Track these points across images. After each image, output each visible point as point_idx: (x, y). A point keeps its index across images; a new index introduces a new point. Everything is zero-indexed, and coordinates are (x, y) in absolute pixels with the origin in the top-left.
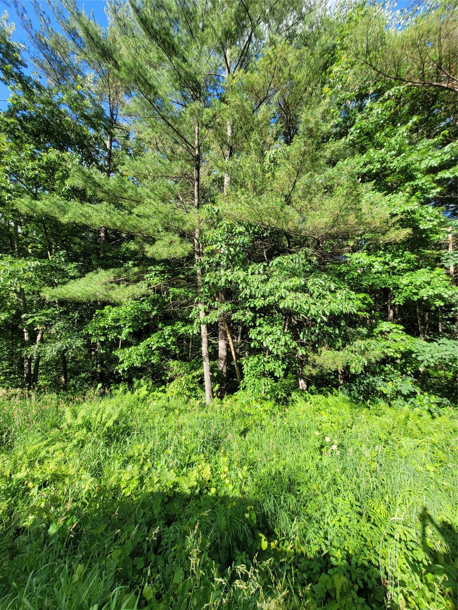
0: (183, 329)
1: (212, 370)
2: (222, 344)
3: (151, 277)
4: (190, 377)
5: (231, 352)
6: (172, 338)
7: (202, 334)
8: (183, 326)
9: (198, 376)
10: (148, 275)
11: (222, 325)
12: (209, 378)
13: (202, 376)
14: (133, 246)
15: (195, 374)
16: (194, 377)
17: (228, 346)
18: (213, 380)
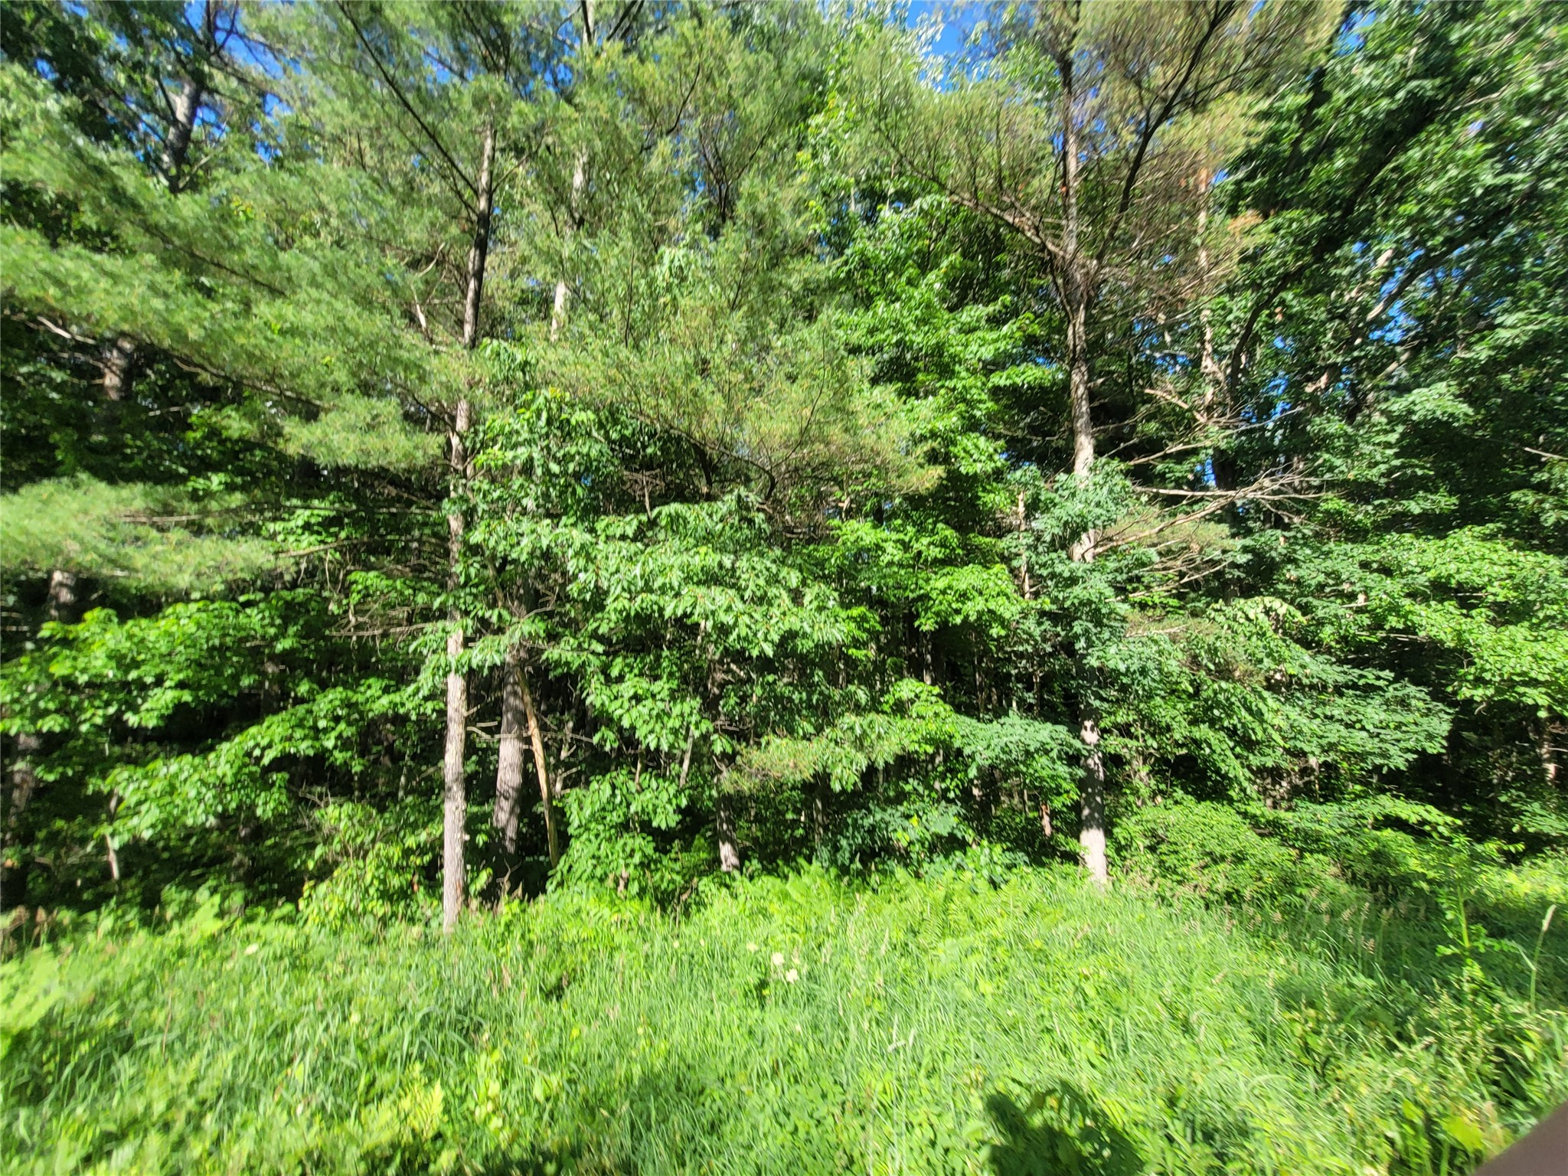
0: (385, 700)
1: (471, 825)
2: (509, 751)
3: (291, 532)
4: (395, 852)
5: (536, 775)
6: (342, 726)
7: (450, 712)
8: (386, 690)
9: (421, 850)
10: (279, 526)
11: (515, 694)
12: (459, 850)
13: (436, 847)
14: (235, 424)
15: (411, 842)
16: (407, 853)
17: (528, 756)
18: (473, 855)
